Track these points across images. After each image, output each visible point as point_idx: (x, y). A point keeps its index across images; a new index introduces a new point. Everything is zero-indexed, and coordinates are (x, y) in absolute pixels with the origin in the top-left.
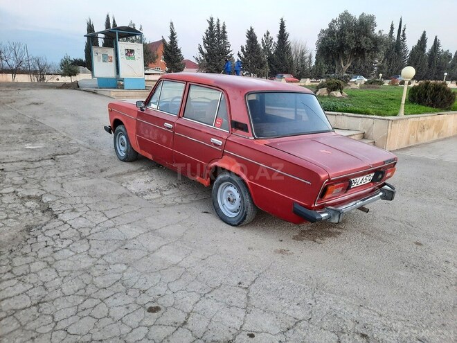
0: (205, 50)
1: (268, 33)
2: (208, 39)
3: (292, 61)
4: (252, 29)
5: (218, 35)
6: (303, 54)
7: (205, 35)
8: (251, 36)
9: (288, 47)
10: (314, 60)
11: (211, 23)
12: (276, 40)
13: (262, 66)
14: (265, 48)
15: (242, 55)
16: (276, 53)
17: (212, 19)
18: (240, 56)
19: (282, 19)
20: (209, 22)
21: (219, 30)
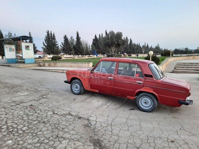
0: (46, 44)
1: (72, 37)
2: (47, 39)
3: (83, 48)
4: (66, 36)
5: (51, 38)
6: (87, 45)
7: (45, 38)
8: (66, 38)
9: (81, 43)
10: (91, 47)
11: (48, 33)
12: (75, 40)
13: (71, 50)
14: (71, 43)
15: (62, 46)
16: (76, 45)
17: (48, 31)
18: (61, 47)
19: (77, 32)
20: (47, 32)
21: (51, 36)
